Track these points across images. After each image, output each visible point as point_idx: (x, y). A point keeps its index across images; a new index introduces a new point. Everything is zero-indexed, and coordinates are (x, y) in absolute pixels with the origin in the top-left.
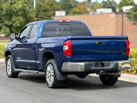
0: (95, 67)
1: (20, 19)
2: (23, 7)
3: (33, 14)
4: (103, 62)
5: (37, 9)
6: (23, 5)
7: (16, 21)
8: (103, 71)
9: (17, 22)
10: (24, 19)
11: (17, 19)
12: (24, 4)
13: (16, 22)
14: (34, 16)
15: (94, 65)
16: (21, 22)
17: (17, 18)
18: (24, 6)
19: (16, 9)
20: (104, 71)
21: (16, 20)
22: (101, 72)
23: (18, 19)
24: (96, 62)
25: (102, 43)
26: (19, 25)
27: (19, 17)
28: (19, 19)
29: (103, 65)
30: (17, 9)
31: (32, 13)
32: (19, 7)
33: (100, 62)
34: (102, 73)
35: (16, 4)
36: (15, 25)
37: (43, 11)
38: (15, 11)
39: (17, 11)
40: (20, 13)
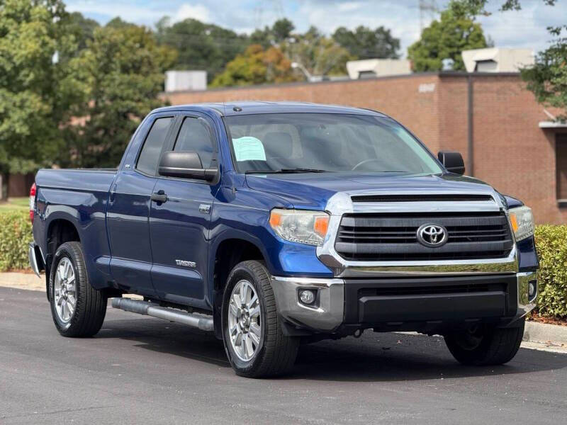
1: (28, 104)
2: (41, 50)
3: (84, 80)
5: (99, 60)
6: (40, 42)
7: (11, 114)
9: (16, 115)
10: (44, 101)
11: (14, 105)
12: (47, 39)
13: (9, 118)
14: (88, 90)
16: (31, 115)
17: (17, 99)
18: (44, 44)
19: (10, 59)
21: (10, 105)
23: (18, 104)
26: (22, 129)
27: (24, 95)
28: (23, 101)
30: (15, 59)
31: (78, 78)
32: (24, 52)
35: (10, 37)
36: (8, 131)
37: (125, 70)
38: (8, 68)
39: (17, 69)
40: (29, 76)
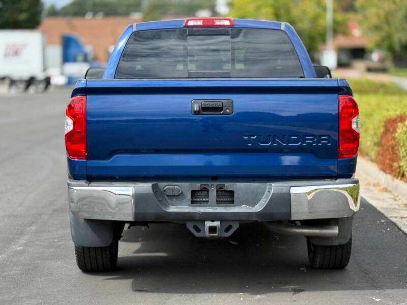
0: (193, 202)
4: (229, 186)
8: (217, 224)
15: (189, 196)
20: (222, 221)
22: (208, 224)
24: (197, 185)
25: (220, 109)
29: (228, 197)
33: (216, 184)
34: (213, 229)
